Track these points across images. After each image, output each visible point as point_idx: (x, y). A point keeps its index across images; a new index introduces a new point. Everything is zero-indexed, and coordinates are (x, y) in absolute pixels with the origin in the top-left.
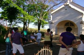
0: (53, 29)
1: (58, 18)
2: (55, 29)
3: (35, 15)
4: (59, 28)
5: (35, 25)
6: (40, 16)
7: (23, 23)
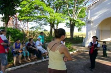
0: (92, 31)
1: (98, 14)
2: (95, 31)
3: (65, 12)
4: (102, 30)
5: (67, 27)
6: (73, 13)
7: (50, 25)
